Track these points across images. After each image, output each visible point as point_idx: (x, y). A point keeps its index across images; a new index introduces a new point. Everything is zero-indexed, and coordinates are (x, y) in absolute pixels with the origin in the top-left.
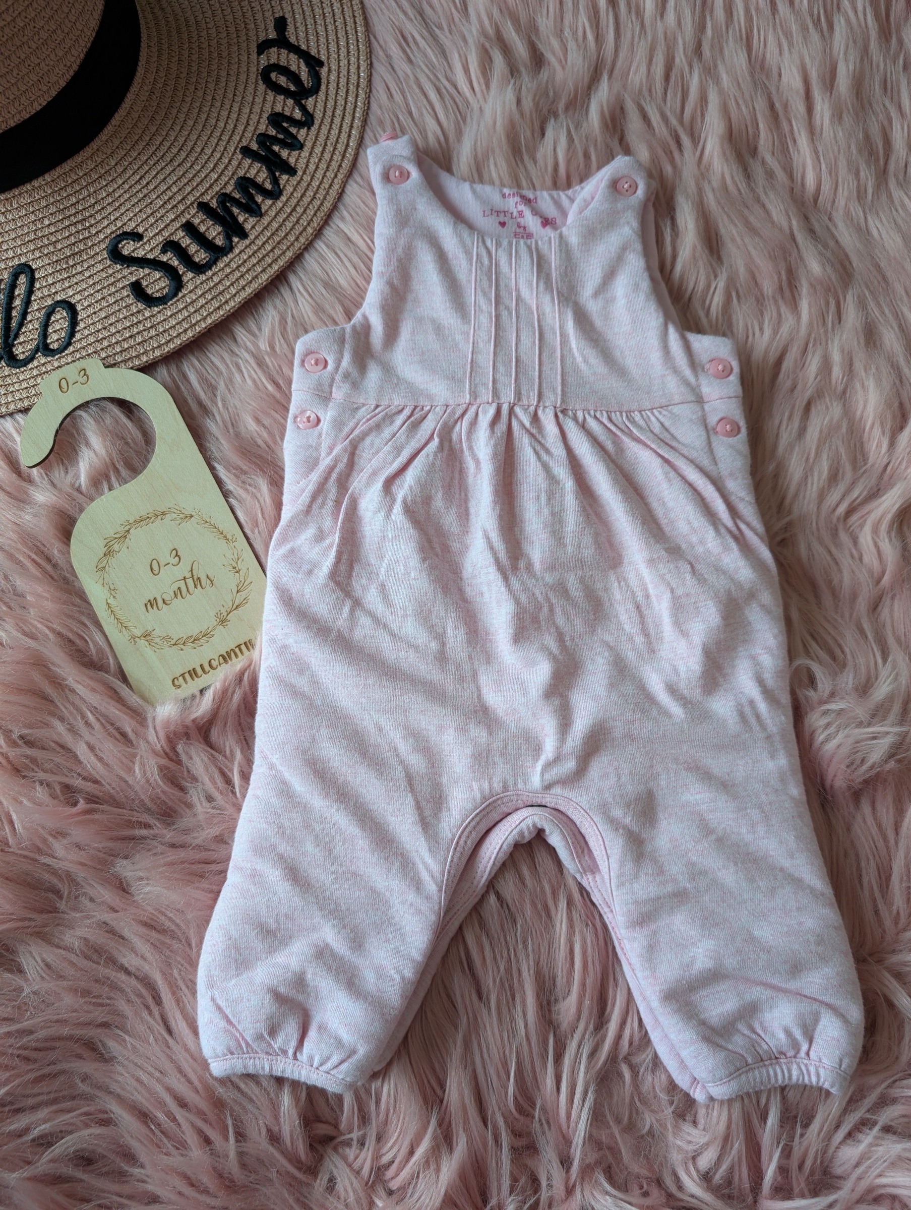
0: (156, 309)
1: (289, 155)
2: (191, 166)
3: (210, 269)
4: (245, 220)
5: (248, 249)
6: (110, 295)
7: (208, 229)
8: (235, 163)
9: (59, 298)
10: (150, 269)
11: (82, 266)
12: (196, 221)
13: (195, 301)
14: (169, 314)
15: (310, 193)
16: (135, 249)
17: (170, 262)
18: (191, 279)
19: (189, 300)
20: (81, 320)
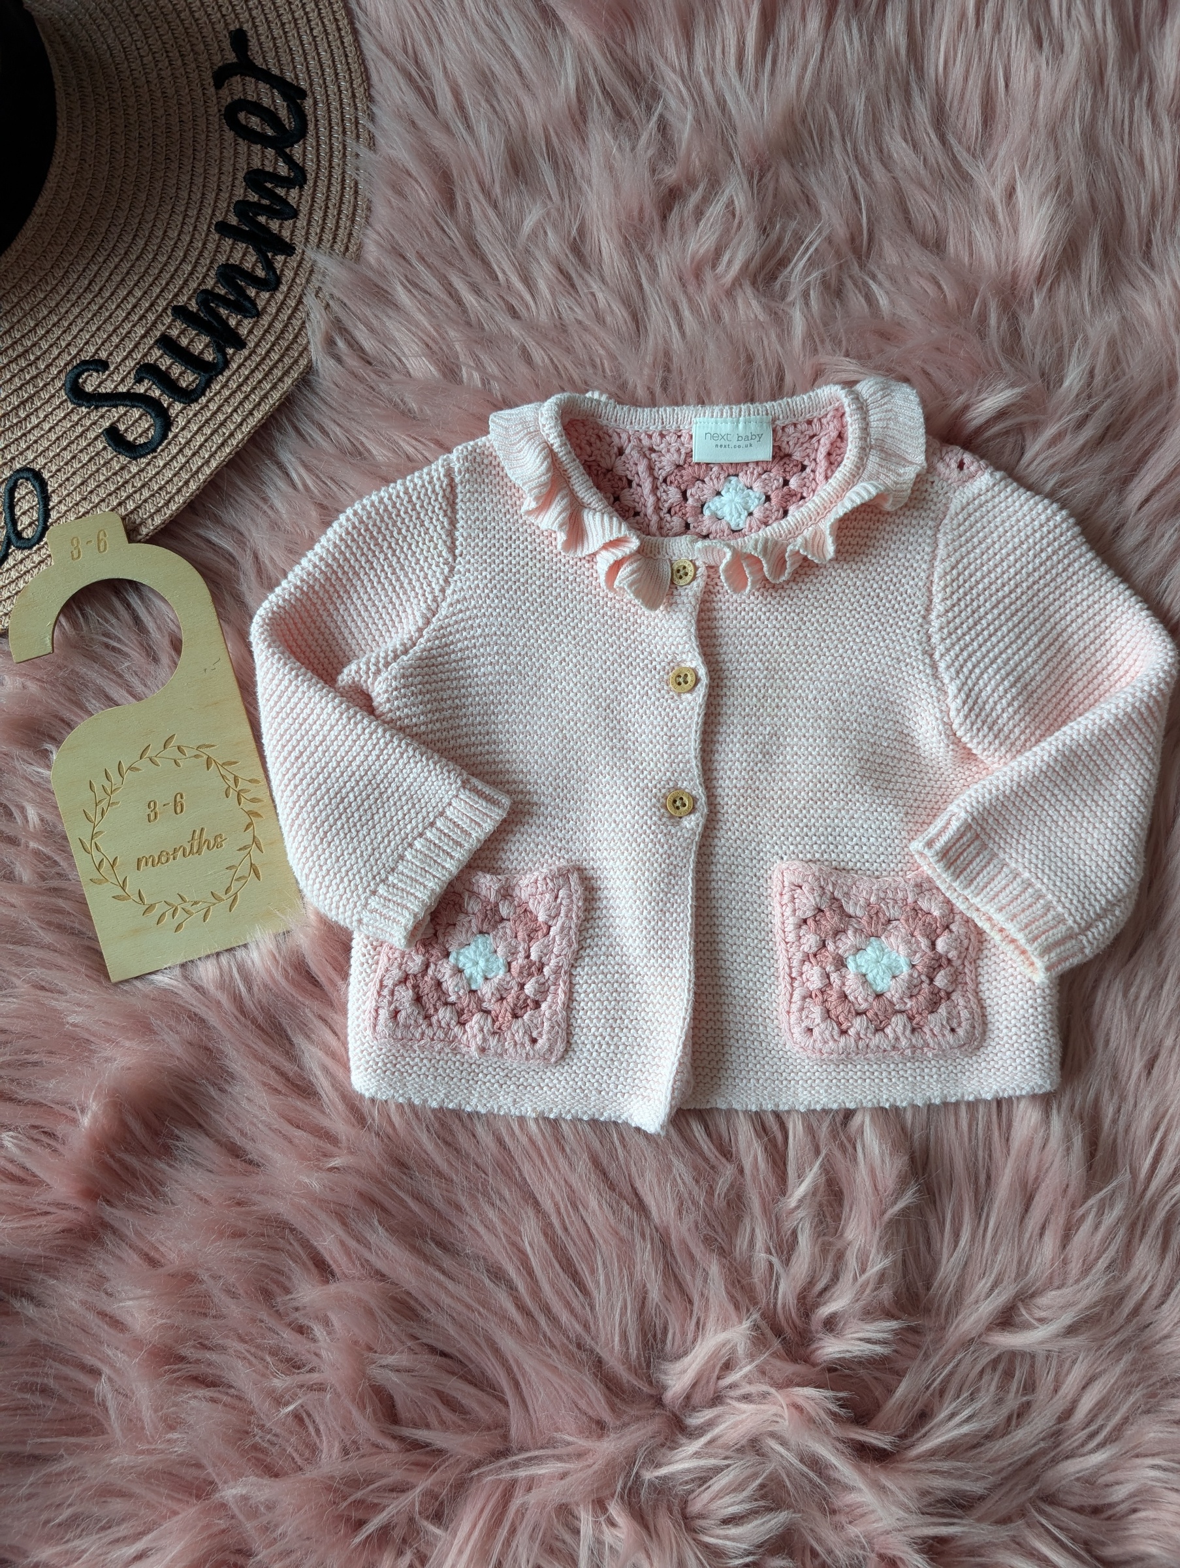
0: (144, 460)
1: (281, 226)
2: (154, 258)
3: (203, 394)
4: (238, 324)
5: (249, 362)
6: (81, 451)
7: (192, 341)
8: (211, 246)
9: (19, 466)
10: (126, 406)
11: (38, 417)
12: (174, 333)
13: (190, 440)
14: (161, 464)
16: (101, 383)
17: (151, 393)
18: (181, 412)
19: (183, 441)
20: (53, 492)
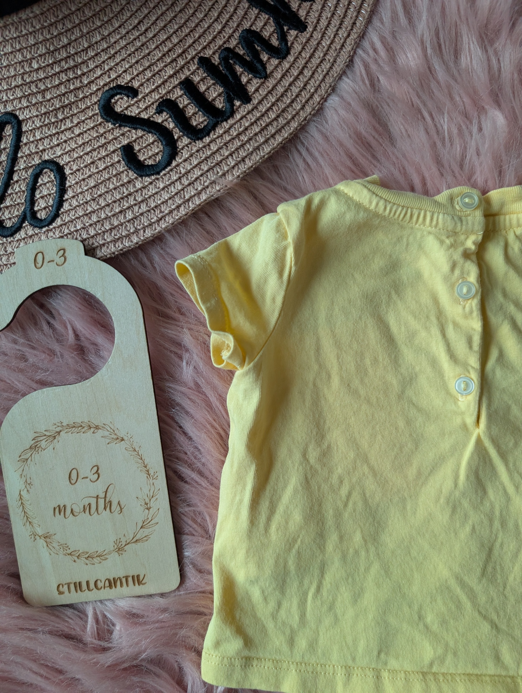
0: (148, 180)
1: (300, 6)
2: (194, 13)
3: (208, 134)
4: (248, 82)
5: (250, 115)
6: (100, 159)
7: (208, 88)
8: (240, 12)
9: (47, 158)
10: (144, 130)
11: (72, 122)
12: (196, 79)
13: (189, 172)
14: (162, 186)
15: (320, 54)
17: (165, 124)
18: (187, 146)
19: (183, 171)
20: (70, 186)
